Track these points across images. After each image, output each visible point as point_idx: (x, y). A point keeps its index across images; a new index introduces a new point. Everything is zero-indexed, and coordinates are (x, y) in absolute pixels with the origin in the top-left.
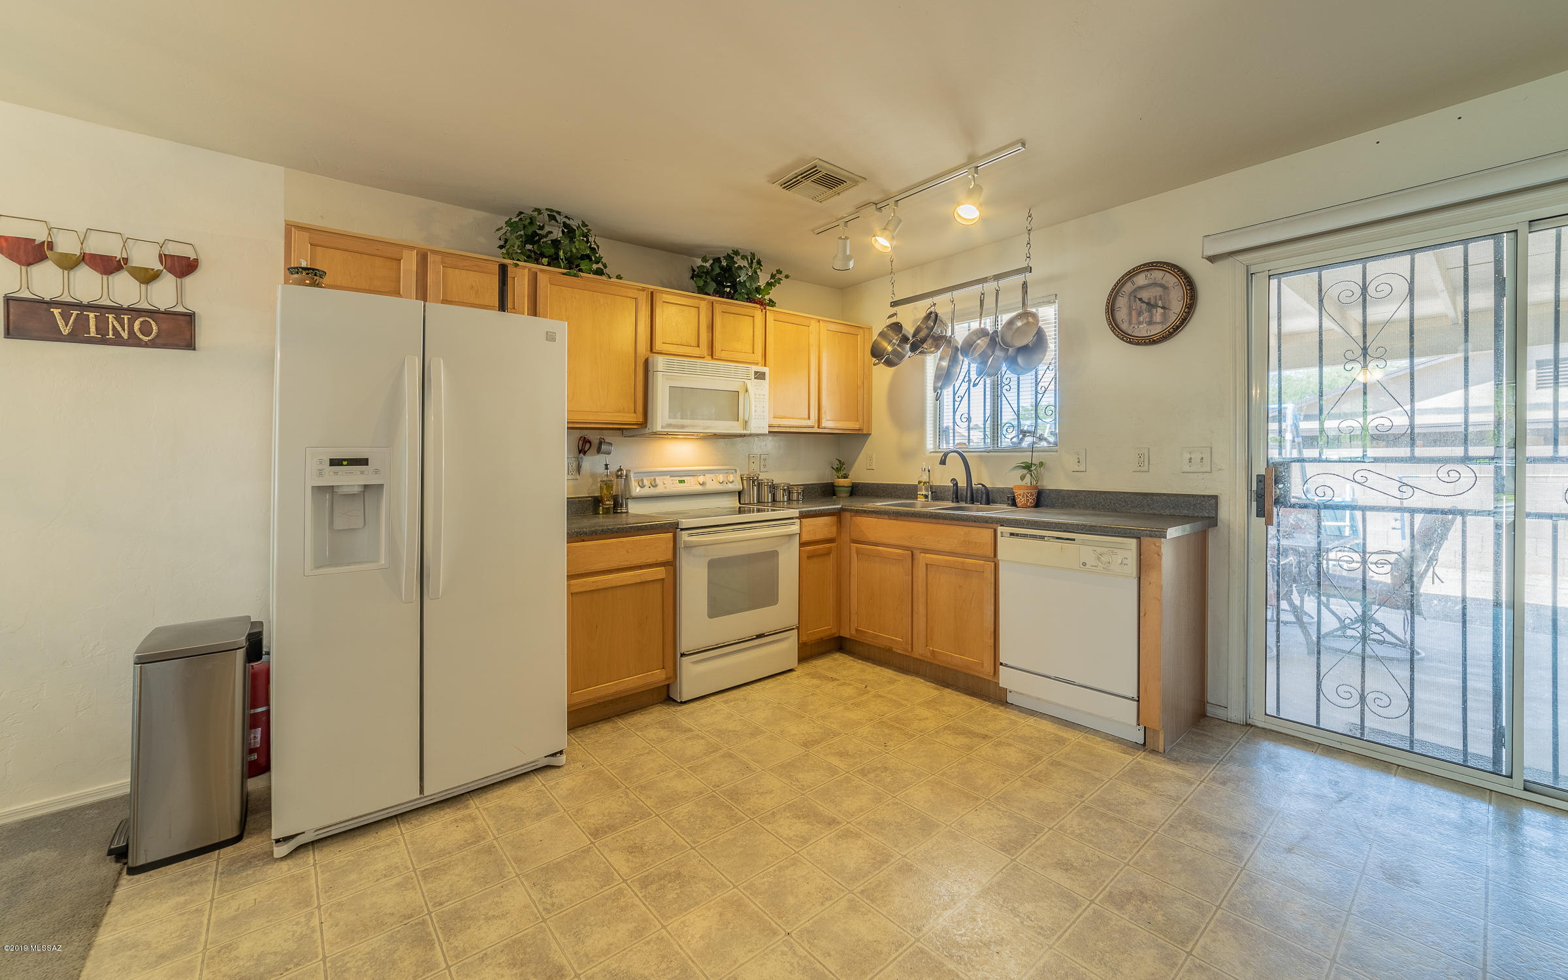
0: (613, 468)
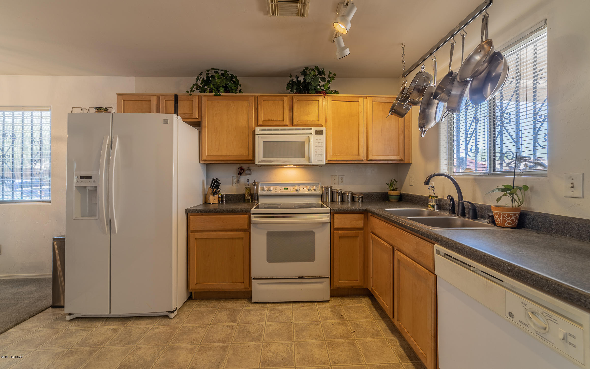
0: (251, 182)
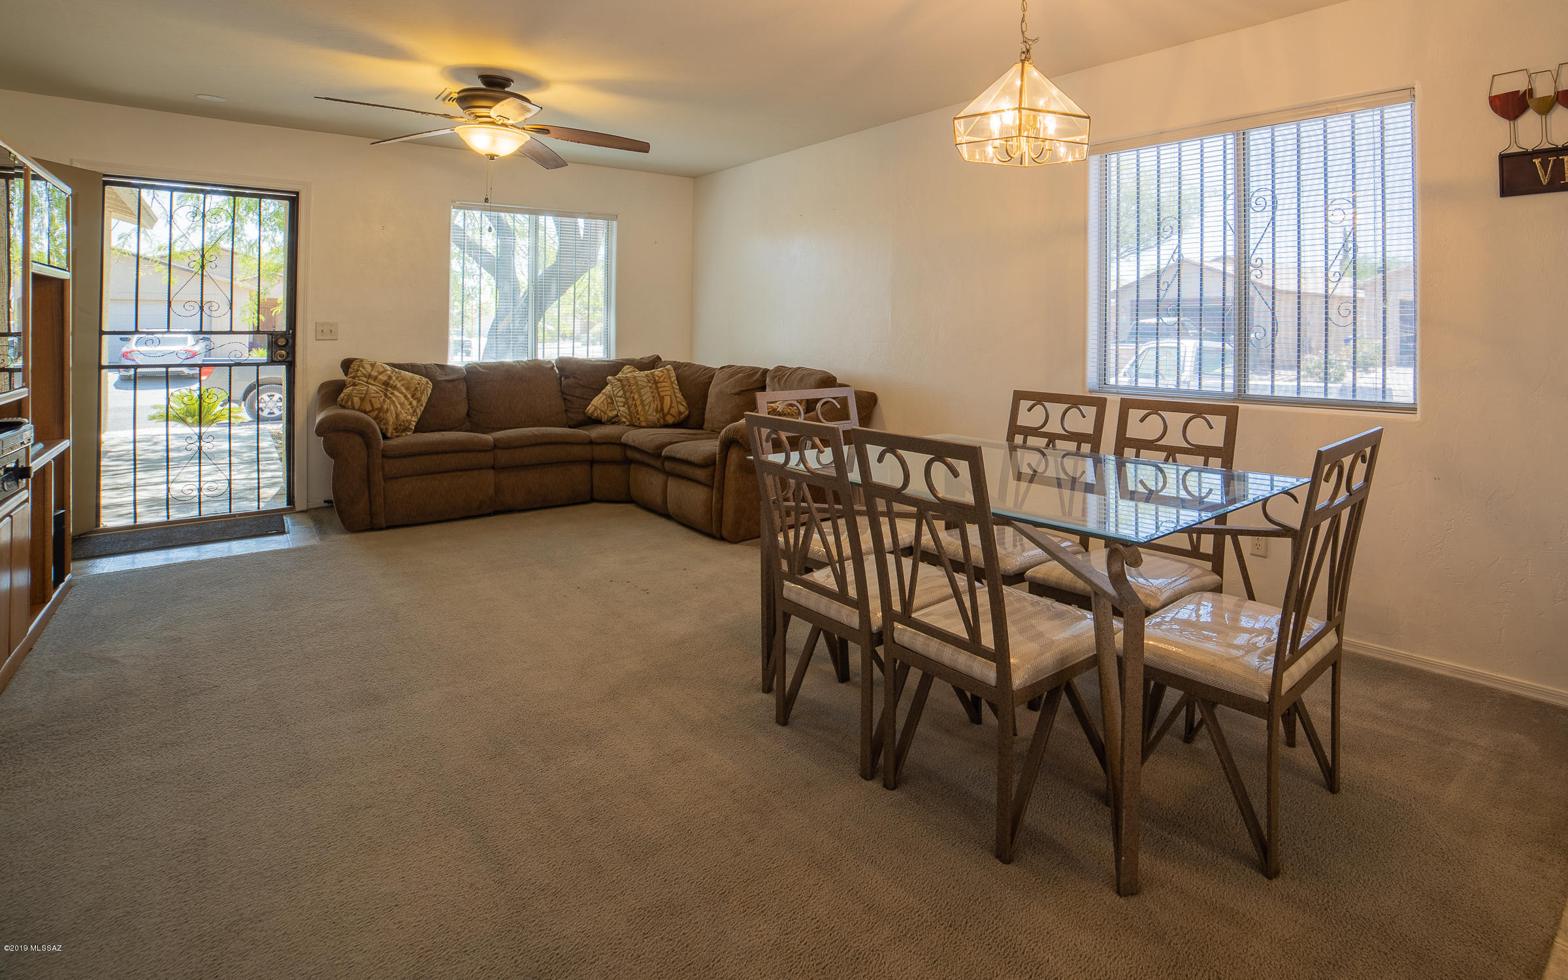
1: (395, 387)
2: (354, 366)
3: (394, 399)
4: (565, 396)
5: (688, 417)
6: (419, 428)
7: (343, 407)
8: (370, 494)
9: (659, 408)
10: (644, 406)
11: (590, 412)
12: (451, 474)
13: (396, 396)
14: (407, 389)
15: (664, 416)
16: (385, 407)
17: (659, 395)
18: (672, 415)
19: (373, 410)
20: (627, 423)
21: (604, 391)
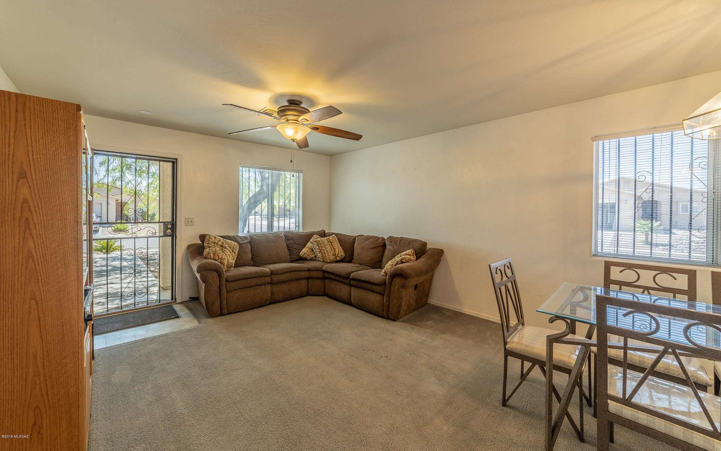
1: (225, 248)
2: (207, 238)
3: (226, 253)
4: (289, 248)
5: (344, 258)
6: (237, 265)
7: (206, 258)
8: (220, 299)
9: (334, 254)
10: (328, 253)
11: (301, 255)
12: (254, 287)
13: (226, 252)
14: (230, 248)
15: (336, 257)
16: (223, 257)
17: (333, 248)
18: (339, 257)
19: (219, 259)
20: (321, 261)
21: (306, 246)
